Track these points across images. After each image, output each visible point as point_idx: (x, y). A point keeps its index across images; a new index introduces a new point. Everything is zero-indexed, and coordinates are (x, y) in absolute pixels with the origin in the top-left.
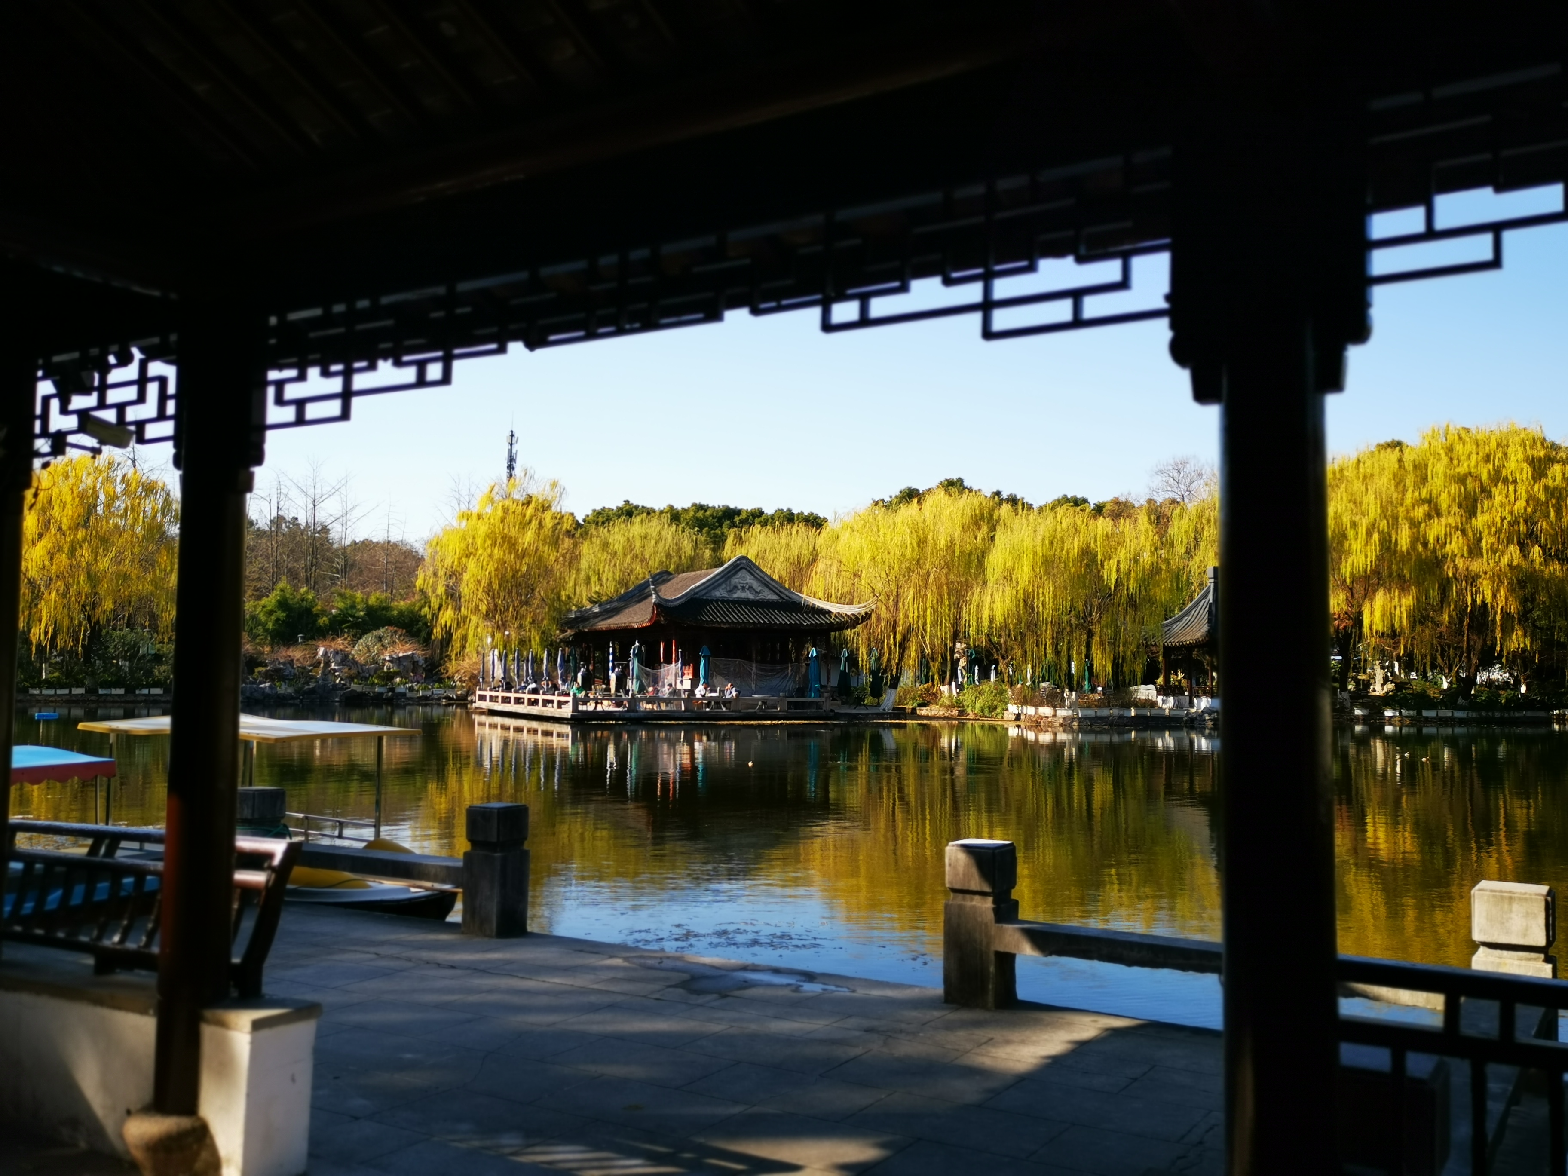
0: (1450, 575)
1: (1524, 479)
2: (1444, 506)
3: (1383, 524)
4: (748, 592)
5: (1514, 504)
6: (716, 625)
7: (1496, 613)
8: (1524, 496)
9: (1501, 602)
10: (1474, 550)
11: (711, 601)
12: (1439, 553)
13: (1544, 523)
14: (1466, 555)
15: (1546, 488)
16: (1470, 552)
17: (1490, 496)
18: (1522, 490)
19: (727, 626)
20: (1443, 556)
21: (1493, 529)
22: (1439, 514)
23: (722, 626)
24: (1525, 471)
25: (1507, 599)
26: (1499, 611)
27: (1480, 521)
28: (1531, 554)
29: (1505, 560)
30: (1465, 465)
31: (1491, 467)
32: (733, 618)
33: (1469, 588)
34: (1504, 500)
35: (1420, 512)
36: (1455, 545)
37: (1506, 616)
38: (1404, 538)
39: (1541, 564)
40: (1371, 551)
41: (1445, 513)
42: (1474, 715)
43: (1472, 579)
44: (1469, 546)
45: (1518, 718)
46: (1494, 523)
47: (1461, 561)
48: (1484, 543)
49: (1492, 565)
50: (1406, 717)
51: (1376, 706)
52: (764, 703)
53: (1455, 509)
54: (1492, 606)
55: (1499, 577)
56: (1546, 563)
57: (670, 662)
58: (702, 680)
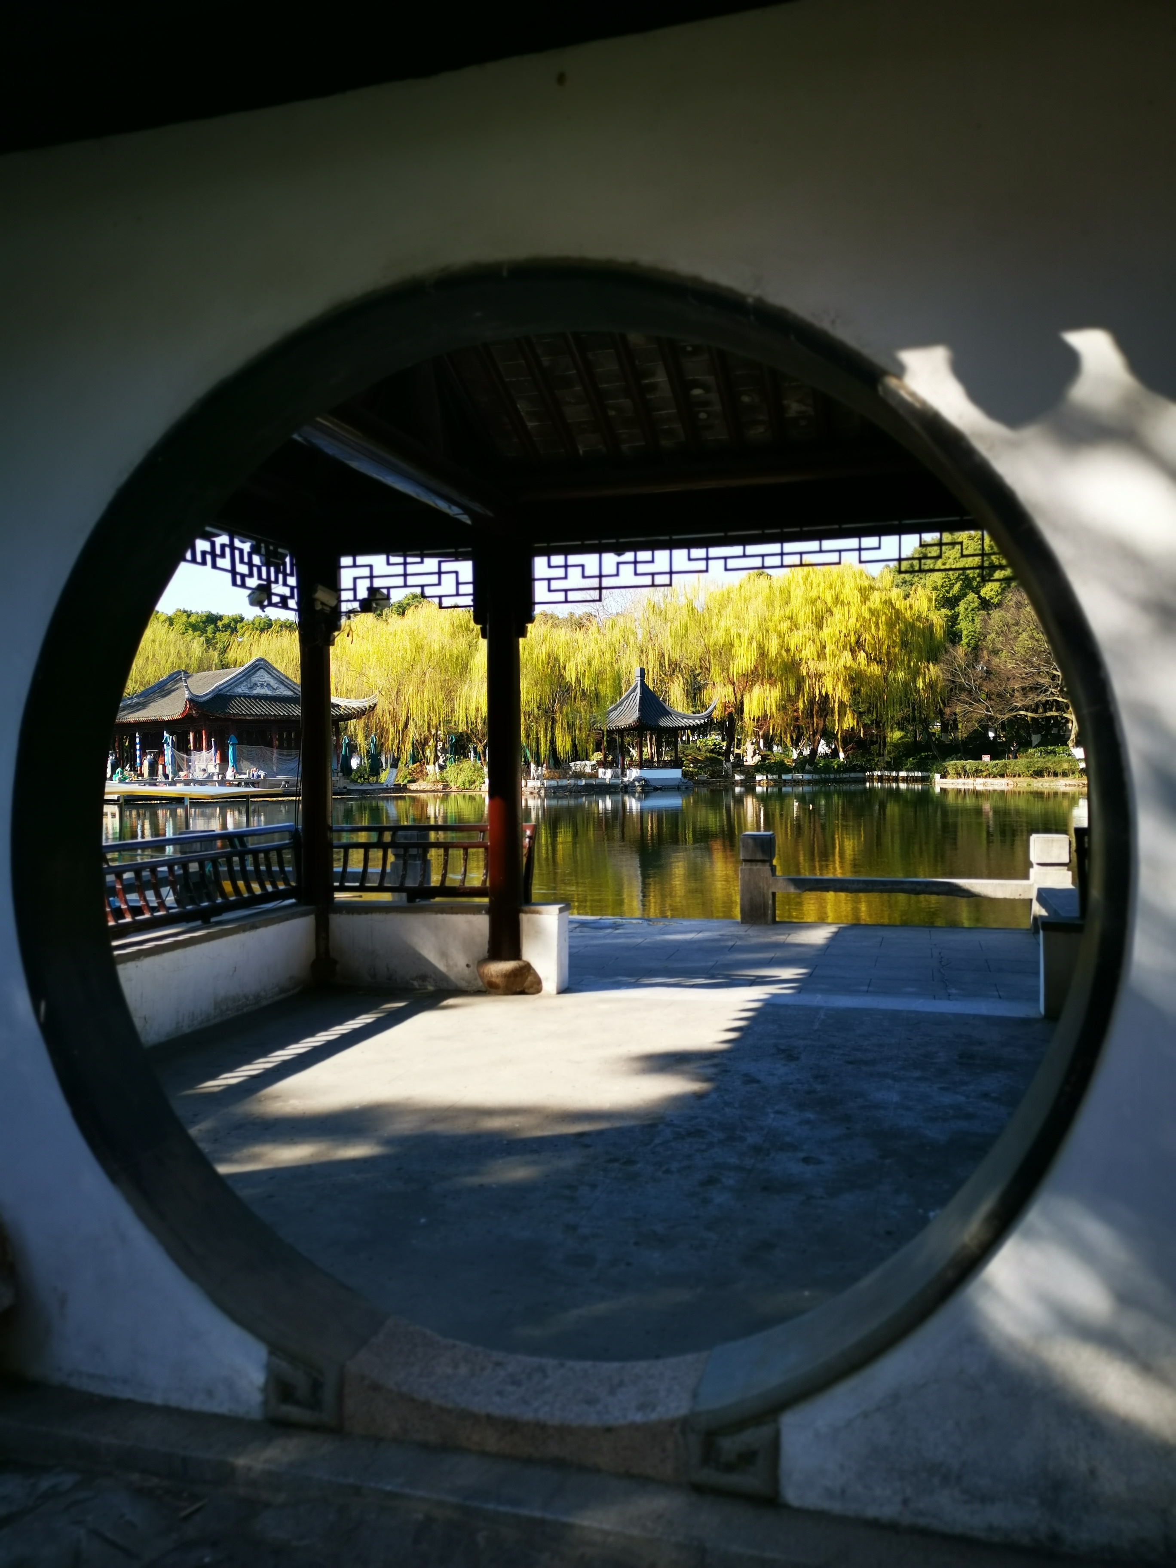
0: (805, 674)
1: (855, 602)
2: (801, 622)
3: (759, 636)
4: (266, 688)
5: (848, 621)
6: (242, 717)
7: (834, 702)
8: (855, 616)
9: (838, 694)
10: (821, 655)
11: (235, 697)
12: (797, 657)
13: (867, 635)
14: (816, 659)
15: (870, 610)
16: (818, 657)
17: (832, 614)
18: (853, 610)
19: (252, 718)
20: (800, 660)
21: (834, 639)
22: (797, 629)
23: (248, 718)
24: (855, 596)
25: (842, 691)
26: (837, 701)
27: (825, 633)
28: (858, 658)
29: (841, 663)
30: (816, 591)
31: (833, 593)
32: (256, 711)
33: (817, 683)
34: (842, 618)
35: (784, 626)
36: (809, 652)
37: (841, 703)
38: (773, 648)
39: (865, 665)
40: (751, 655)
41: (802, 627)
42: (816, 777)
43: (819, 676)
44: (818, 652)
45: (845, 778)
46: (834, 635)
47: (813, 663)
48: (827, 651)
49: (833, 666)
50: (771, 780)
51: (750, 773)
52: (287, 782)
53: (809, 624)
54: (833, 698)
55: (837, 674)
56: (868, 665)
57: (201, 749)
58: (231, 764)
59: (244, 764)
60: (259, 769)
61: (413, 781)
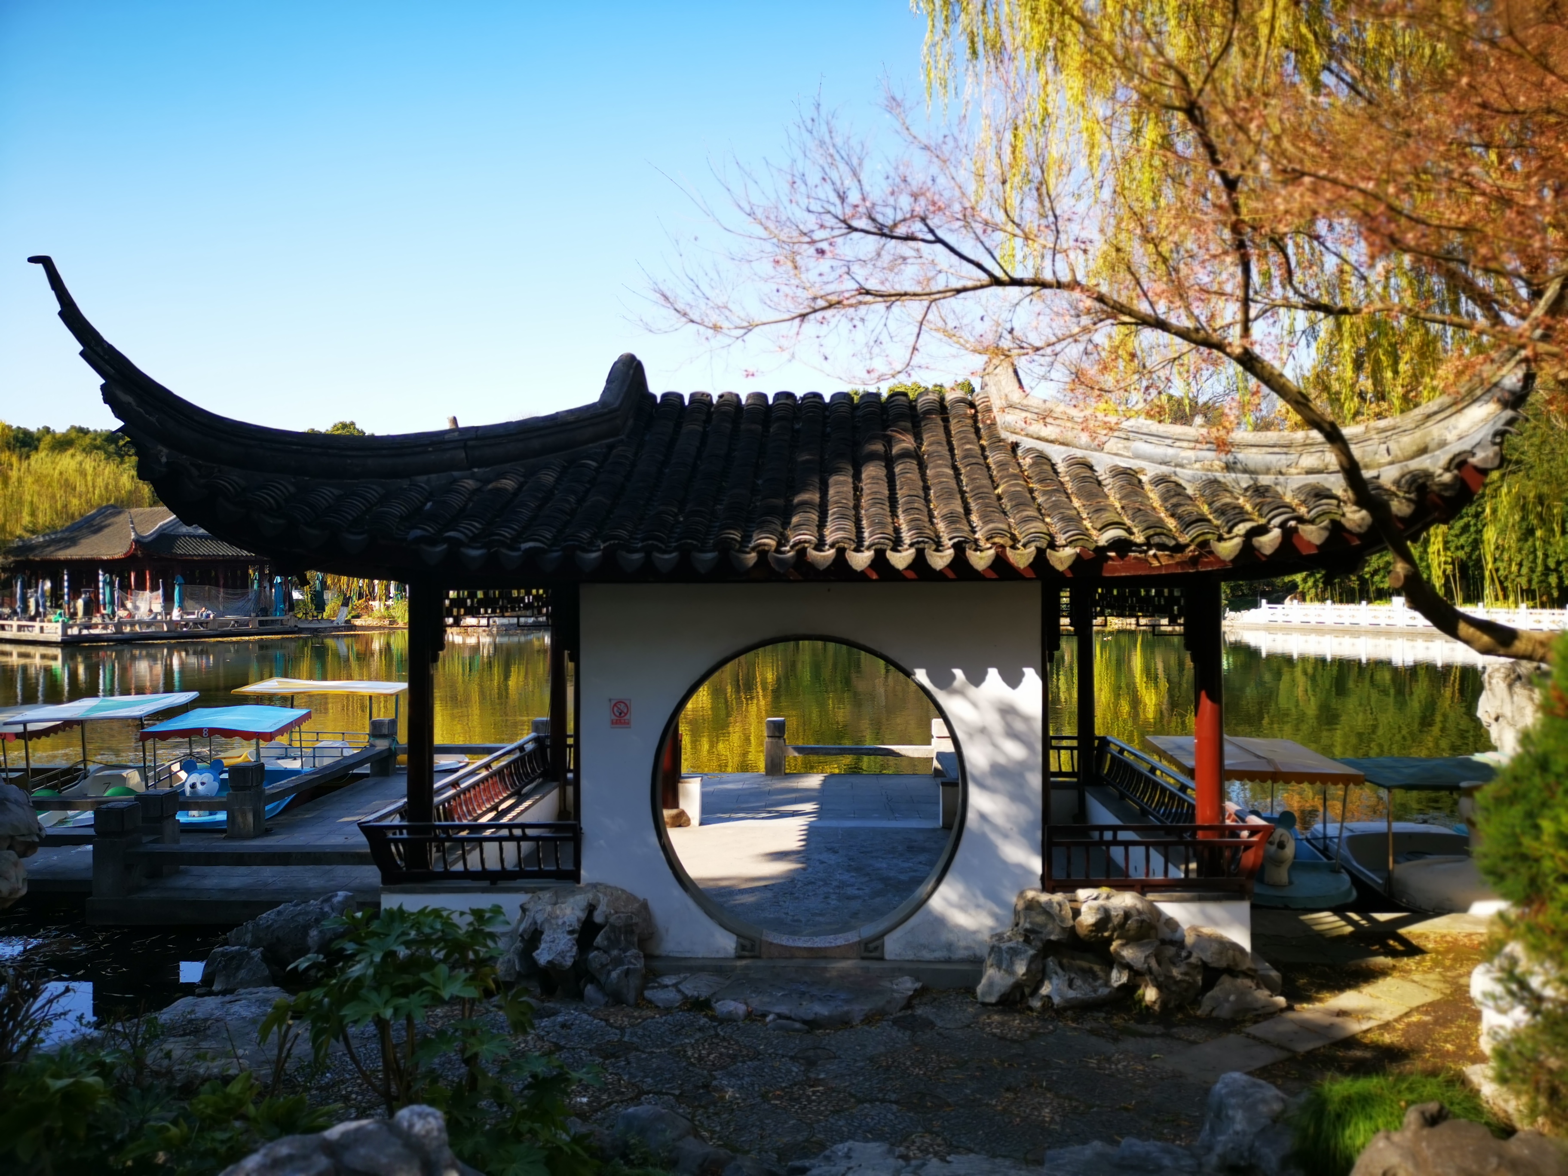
11: (180, 536)
19: (199, 558)
52: (237, 622)
57: (144, 589)
58: (176, 605)
59: (189, 604)
60: (207, 609)
61: (358, 617)
